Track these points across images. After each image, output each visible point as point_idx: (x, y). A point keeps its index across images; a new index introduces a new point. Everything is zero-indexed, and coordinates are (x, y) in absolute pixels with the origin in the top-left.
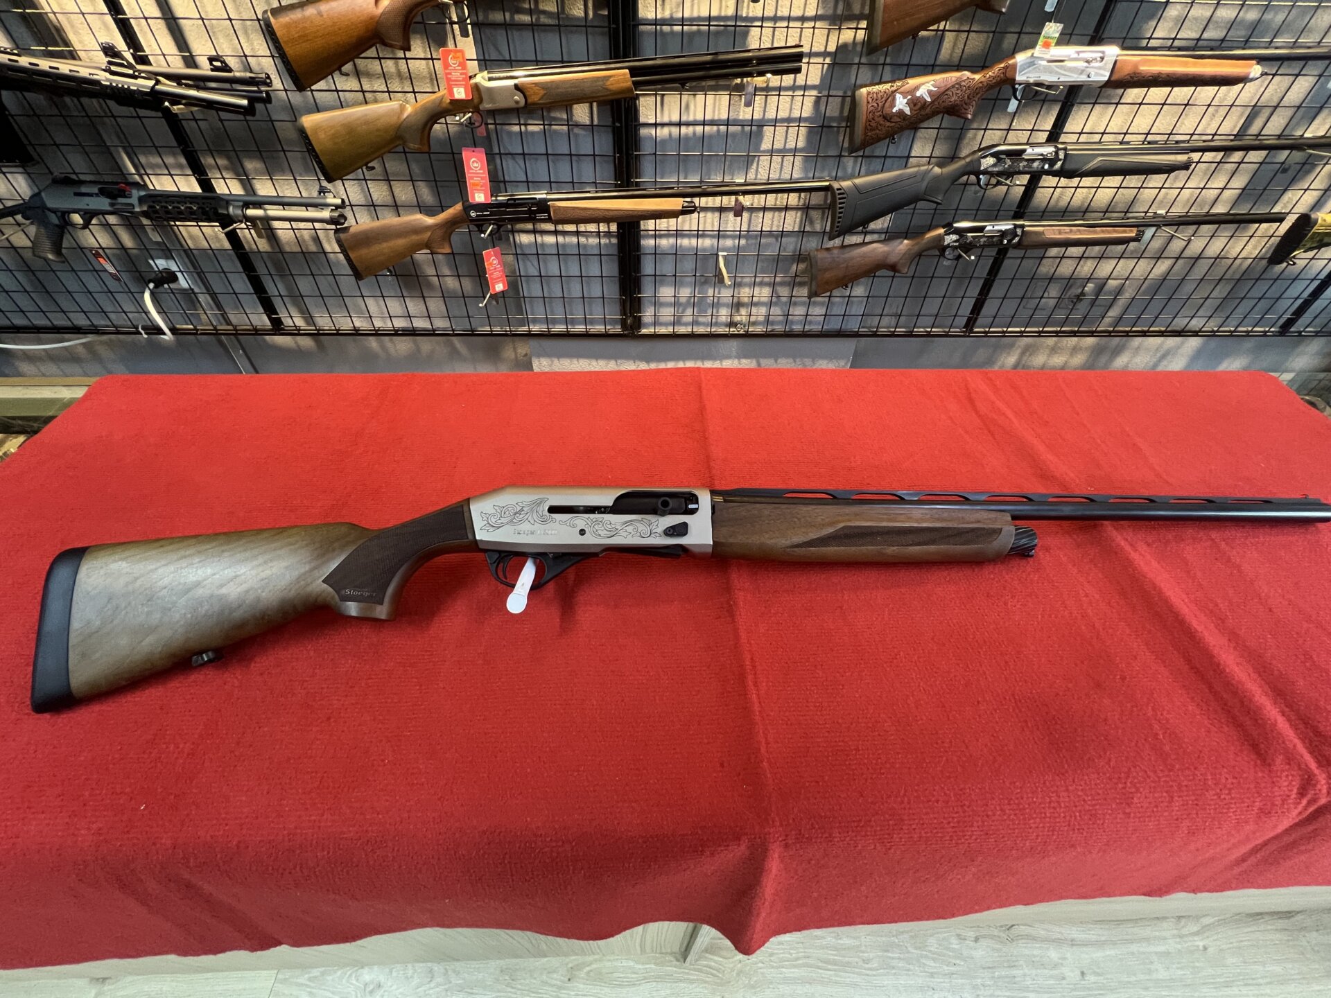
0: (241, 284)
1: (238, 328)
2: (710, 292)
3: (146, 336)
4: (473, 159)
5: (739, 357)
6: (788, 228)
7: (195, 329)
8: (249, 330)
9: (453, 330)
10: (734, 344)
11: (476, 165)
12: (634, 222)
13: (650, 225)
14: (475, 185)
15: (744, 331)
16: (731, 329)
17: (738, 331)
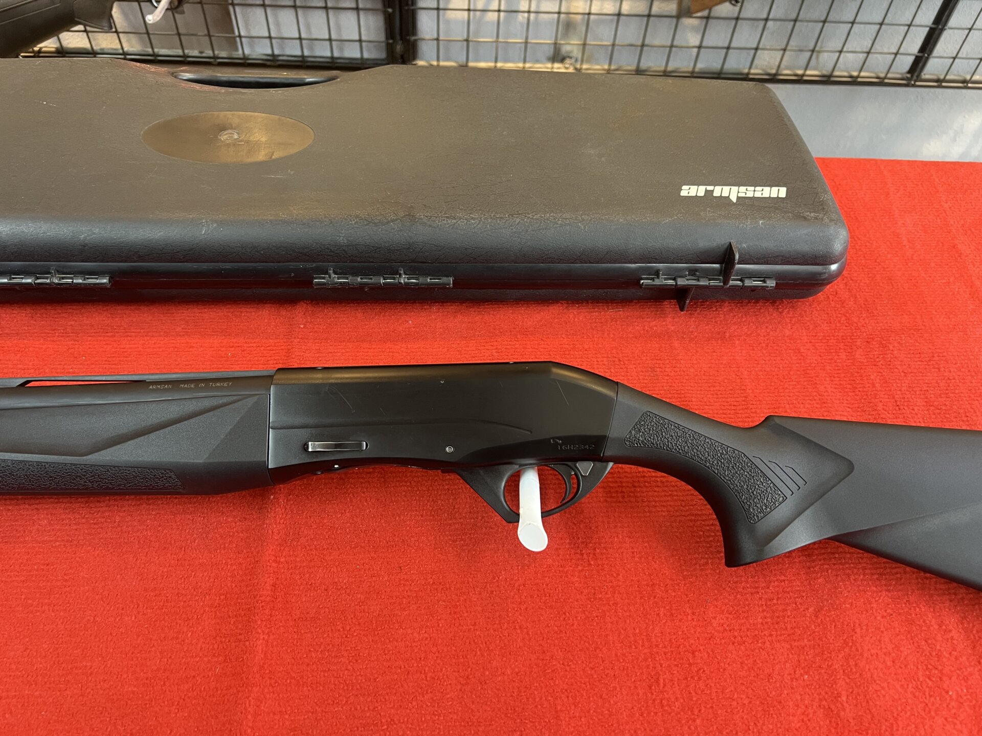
15: (576, 69)
16: (556, 65)
17: (567, 68)
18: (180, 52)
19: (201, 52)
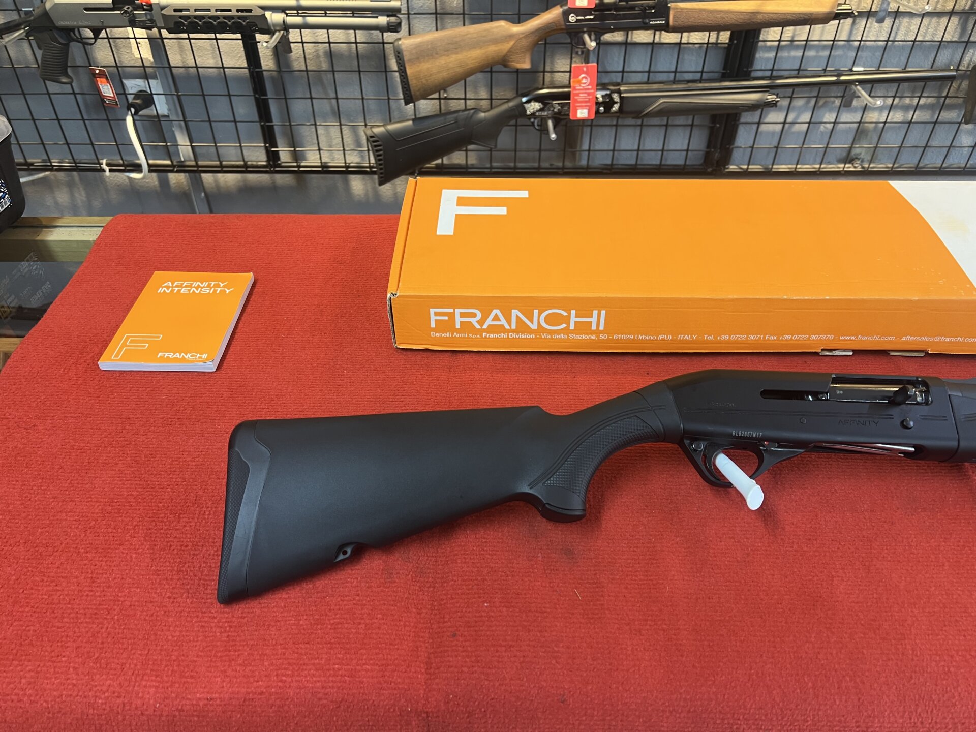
0: (246, 109)
1: (224, 163)
2: (830, 117)
3: (107, 173)
6: (947, 38)
7: (173, 166)
8: (238, 166)
9: (491, 168)
12: (755, 30)
13: (771, 35)
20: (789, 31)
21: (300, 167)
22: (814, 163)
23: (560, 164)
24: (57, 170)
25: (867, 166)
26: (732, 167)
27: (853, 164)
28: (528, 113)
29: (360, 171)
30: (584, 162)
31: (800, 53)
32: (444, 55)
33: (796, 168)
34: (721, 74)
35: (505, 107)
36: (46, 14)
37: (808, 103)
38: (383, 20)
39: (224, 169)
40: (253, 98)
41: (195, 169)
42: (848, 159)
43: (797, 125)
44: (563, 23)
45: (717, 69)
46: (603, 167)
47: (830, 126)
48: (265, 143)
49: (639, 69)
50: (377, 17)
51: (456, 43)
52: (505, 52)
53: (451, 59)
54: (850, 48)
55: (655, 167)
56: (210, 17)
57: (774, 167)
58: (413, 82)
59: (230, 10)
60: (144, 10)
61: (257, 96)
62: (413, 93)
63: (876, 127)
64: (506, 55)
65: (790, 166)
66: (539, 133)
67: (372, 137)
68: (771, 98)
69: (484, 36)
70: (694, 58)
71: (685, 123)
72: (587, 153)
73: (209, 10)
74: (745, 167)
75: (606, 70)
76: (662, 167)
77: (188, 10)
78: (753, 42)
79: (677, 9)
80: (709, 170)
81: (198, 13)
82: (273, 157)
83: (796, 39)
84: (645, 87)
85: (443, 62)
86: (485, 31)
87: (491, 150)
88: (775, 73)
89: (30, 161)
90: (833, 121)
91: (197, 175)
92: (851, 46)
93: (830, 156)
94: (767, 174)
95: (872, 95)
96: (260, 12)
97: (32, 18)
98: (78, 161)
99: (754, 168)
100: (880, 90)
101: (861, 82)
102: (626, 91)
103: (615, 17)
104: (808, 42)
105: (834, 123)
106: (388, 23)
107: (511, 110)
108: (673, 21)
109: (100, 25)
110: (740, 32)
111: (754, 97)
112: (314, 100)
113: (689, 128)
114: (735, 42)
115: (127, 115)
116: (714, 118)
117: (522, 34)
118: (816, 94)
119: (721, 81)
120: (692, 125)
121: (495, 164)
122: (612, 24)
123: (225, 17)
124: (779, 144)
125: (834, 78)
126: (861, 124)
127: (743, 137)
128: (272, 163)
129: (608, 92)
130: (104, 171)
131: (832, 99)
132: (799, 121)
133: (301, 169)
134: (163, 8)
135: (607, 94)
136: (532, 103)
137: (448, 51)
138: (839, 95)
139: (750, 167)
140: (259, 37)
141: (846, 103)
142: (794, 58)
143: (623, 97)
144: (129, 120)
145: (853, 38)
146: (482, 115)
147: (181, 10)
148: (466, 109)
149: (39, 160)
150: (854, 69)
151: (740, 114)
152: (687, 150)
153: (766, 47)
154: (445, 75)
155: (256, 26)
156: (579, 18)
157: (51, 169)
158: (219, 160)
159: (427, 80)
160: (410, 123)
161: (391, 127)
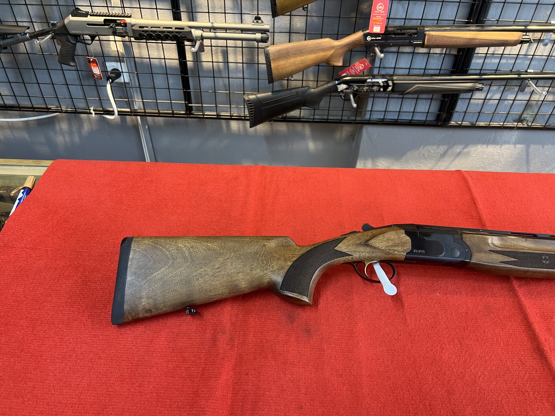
0: (176, 82)
1: (160, 111)
2: (511, 97)
3: (94, 115)
4: (380, 4)
5: (515, 143)
7: (131, 112)
8: (168, 114)
9: (314, 119)
10: (515, 134)
11: (380, 7)
12: (473, 48)
14: (375, 21)
15: (528, 125)
16: (519, 124)
17: (523, 125)
18: (340, 118)
19: (349, 118)
20: (492, 50)
21: (204, 115)
22: (499, 122)
23: (354, 118)
24: (64, 112)
25: (530, 124)
26: (452, 123)
27: (522, 123)
28: (339, 90)
29: (239, 119)
30: (367, 117)
31: (497, 61)
32: (293, 57)
33: (489, 124)
34: (450, 71)
35: (326, 86)
36: (64, 26)
37: (499, 88)
38: (258, 36)
39: (161, 115)
40: (180, 76)
41: (144, 114)
42: (520, 120)
43: (492, 101)
44: (363, 41)
45: (448, 68)
46: (378, 120)
47: (511, 102)
48: (185, 101)
49: (404, 67)
50: (255, 34)
51: (301, 50)
52: (328, 56)
53: (297, 59)
54: (526, 59)
55: (408, 121)
56: (160, 32)
57: (477, 123)
58: (274, 72)
59: (171, 28)
60: (122, 26)
61: (183, 75)
62: (274, 77)
63: (537, 103)
64: (329, 58)
65: (486, 123)
66: (343, 101)
67: (248, 101)
68: (480, 86)
69: (317, 47)
70: (436, 62)
71: (427, 97)
72: (370, 112)
73: (159, 28)
74: (460, 123)
75: (384, 67)
76: (412, 121)
77: (147, 27)
78: (471, 54)
79: (430, 35)
80: (440, 124)
81: (153, 29)
82: (189, 109)
83: (495, 53)
84: (407, 78)
85: (293, 61)
86: (317, 44)
87: (314, 109)
88: (482, 72)
89: (49, 106)
90: (513, 99)
91: (144, 117)
92: (527, 58)
93: (510, 118)
94: (473, 127)
95: (537, 85)
96: (188, 30)
97: (56, 28)
98: (77, 108)
99: (465, 123)
100: (541, 83)
101: (532, 79)
102: (396, 80)
103: (393, 39)
104: (503, 55)
105: (514, 100)
106: (262, 37)
107: (329, 88)
108: (427, 42)
109: (96, 34)
110: (464, 49)
111: (469, 85)
112: (215, 78)
113: (430, 100)
114: (461, 53)
115: (107, 83)
116: (444, 96)
117: (339, 46)
118: (505, 84)
119: (450, 76)
120: (432, 99)
121: (316, 117)
122: (391, 43)
123: (168, 32)
124: (481, 111)
125: (517, 76)
126: (529, 102)
127: (460, 106)
128: (188, 112)
129: (386, 80)
130: (91, 114)
131: (513, 87)
132: (493, 98)
133: (205, 116)
134: (133, 26)
135: (385, 81)
136: (342, 85)
137: (295, 54)
138: (517, 85)
139: (463, 123)
140: (186, 43)
141: (522, 89)
142: (494, 63)
143: (395, 83)
144: (109, 86)
145: (528, 54)
146: (313, 90)
147: (143, 27)
148: (302, 87)
149: (55, 107)
150: (528, 71)
151: (460, 94)
152: (428, 113)
153: (478, 56)
154: (293, 68)
155: (186, 37)
156: (373, 38)
157: (61, 112)
158: (158, 110)
159: (282, 71)
160: (270, 93)
161: (259, 95)
